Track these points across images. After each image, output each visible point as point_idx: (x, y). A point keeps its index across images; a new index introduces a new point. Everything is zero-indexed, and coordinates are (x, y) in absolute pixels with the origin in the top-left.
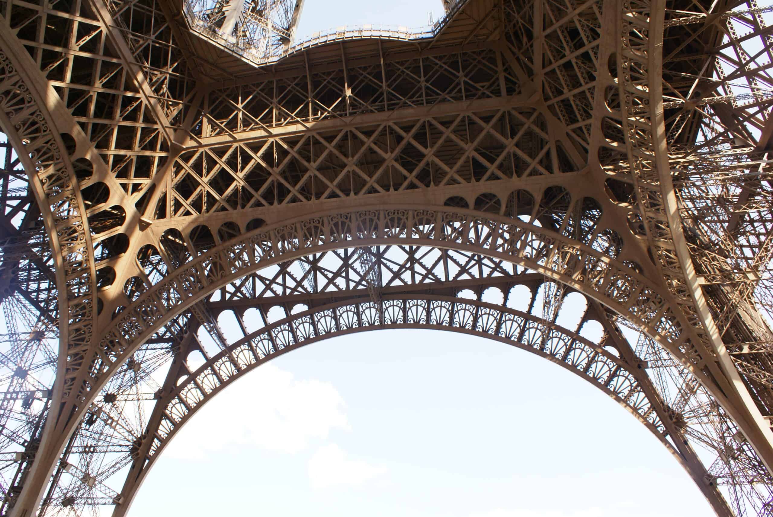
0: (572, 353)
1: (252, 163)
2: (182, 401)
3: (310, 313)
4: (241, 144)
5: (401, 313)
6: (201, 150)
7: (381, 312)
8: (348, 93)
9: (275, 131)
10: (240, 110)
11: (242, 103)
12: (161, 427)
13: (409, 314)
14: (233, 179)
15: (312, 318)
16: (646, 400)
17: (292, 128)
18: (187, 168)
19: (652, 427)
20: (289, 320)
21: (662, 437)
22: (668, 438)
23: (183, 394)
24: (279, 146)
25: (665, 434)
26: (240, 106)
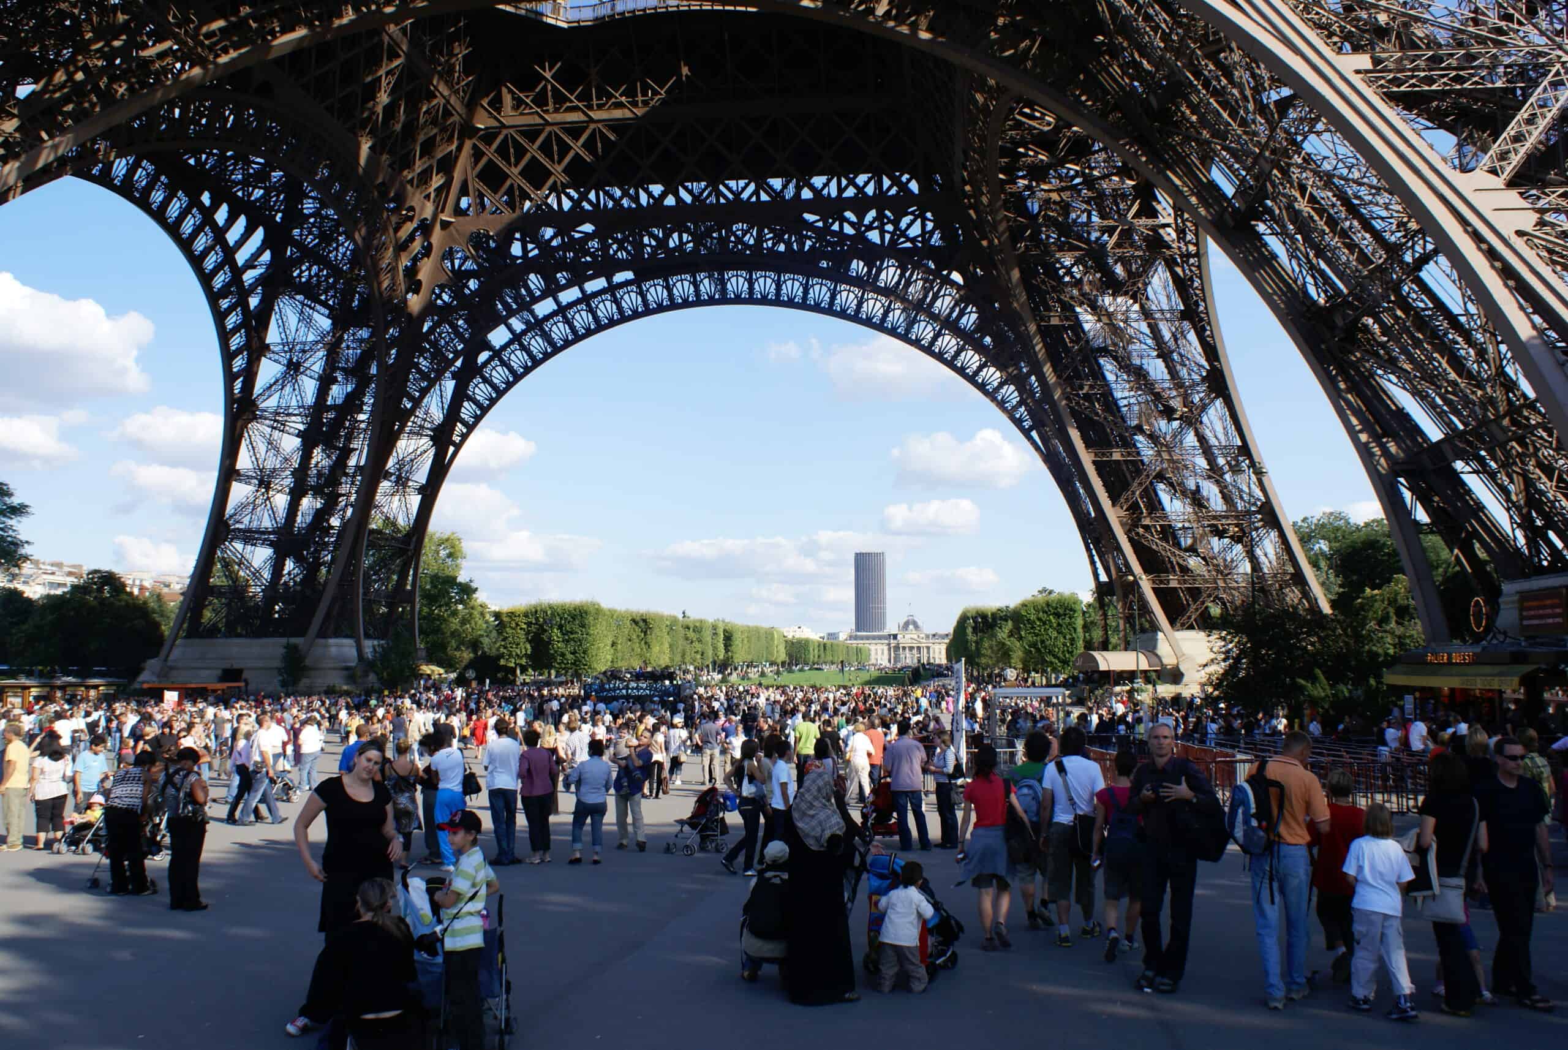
0: (940, 339)
1: (571, 154)
2: (486, 380)
3: (637, 282)
4: (556, 129)
5: (746, 285)
6: (505, 132)
7: (722, 283)
8: (685, 71)
9: (596, 115)
10: (547, 80)
11: (550, 70)
12: (463, 410)
13: (756, 286)
14: (550, 174)
15: (639, 287)
16: (1016, 394)
17: (618, 114)
18: (490, 152)
19: (1018, 422)
20: (612, 289)
21: (1026, 433)
22: (1034, 434)
23: (487, 372)
24: (603, 136)
25: (1031, 428)
26: (548, 75)
